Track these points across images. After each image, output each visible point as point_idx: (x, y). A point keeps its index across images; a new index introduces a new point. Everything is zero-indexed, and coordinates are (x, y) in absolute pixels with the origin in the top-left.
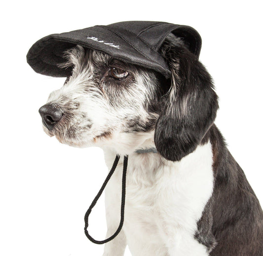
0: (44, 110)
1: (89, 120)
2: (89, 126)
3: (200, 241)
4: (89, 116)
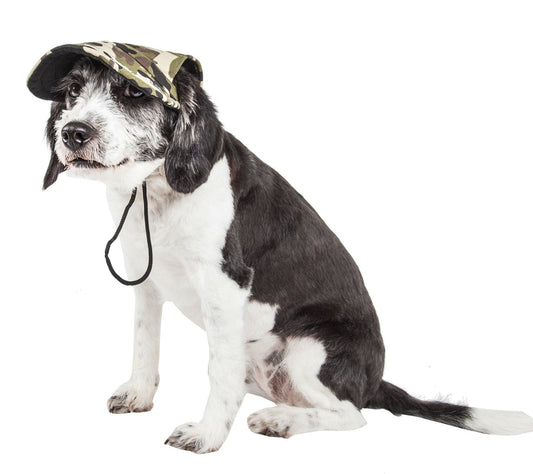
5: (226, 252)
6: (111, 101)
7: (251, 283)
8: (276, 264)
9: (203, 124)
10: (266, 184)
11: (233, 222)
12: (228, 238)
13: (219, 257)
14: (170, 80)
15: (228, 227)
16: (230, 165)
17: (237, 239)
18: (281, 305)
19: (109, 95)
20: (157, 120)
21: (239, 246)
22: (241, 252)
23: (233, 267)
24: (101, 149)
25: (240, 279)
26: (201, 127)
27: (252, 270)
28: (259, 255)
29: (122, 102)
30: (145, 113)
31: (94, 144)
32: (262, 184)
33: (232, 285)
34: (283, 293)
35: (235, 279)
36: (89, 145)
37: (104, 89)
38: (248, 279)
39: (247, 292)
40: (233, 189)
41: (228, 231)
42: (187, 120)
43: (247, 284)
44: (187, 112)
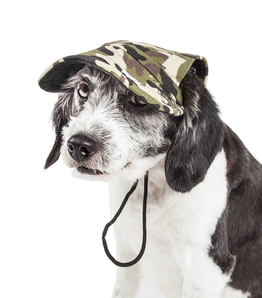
5: (215, 239)
6: (117, 110)
7: (232, 270)
8: (254, 255)
9: (204, 125)
10: (256, 178)
11: (224, 211)
12: (218, 226)
13: (208, 242)
14: (177, 83)
15: (219, 216)
16: (228, 158)
17: (225, 227)
18: (253, 294)
19: (115, 104)
20: (161, 125)
21: (226, 234)
22: (226, 240)
23: (219, 254)
24: (105, 161)
25: (224, 265)
26: (202, 129)
27: (235, 257)
28: (240, 245)
29: (128, 110)
30: (149, 121)
31: (97, 157)
32: (252, 178)
33: (216, 269)
34: (256, 283)
35: (219, 264)
36: (93, 158)
37: (112, 97)
38: (230, 266)
39: (227, 278)
40: (228, 180)
41: (220, 219)
42: (190, 124)
43: (228, 270)
44: (191, 116)
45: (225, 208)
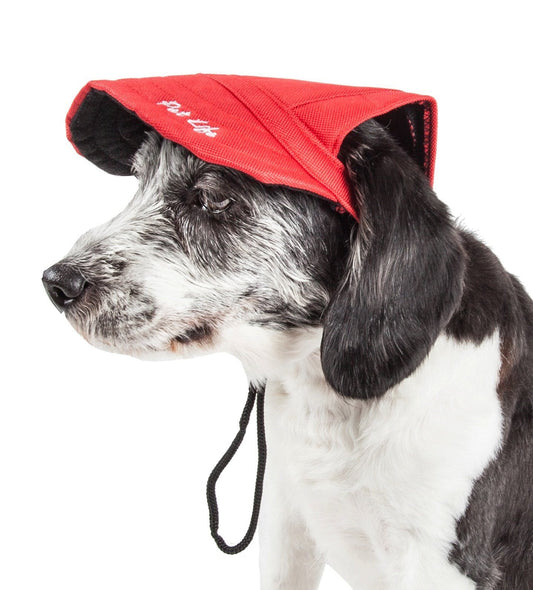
0: (52, 276)
1: (147, 301)
2: (149, 316)
3: (463, 568)
4: (146, 291)
45: (494, 457)
